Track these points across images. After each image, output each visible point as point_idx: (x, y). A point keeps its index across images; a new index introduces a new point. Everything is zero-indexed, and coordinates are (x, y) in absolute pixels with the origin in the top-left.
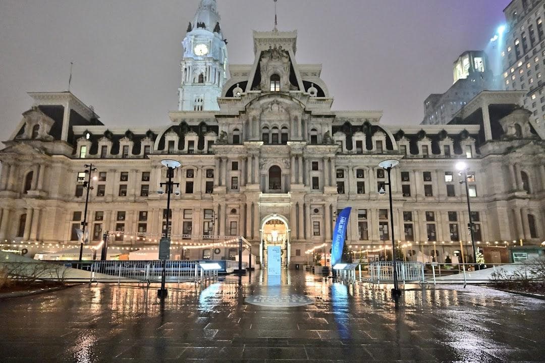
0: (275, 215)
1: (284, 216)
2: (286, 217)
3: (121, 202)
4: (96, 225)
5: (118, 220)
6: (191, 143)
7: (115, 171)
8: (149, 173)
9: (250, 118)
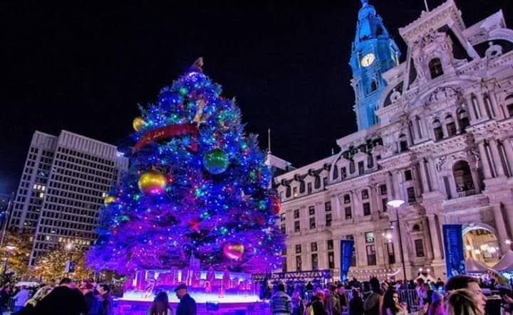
0: (472, 225)
1: (487, 223)
2: (490, 225)
3: (313, 233)
4: (297, 257)
5: (312, 251)
6: (361, 164)
7: (304, 207)
8: (330, 202)
9: (413, 119)
